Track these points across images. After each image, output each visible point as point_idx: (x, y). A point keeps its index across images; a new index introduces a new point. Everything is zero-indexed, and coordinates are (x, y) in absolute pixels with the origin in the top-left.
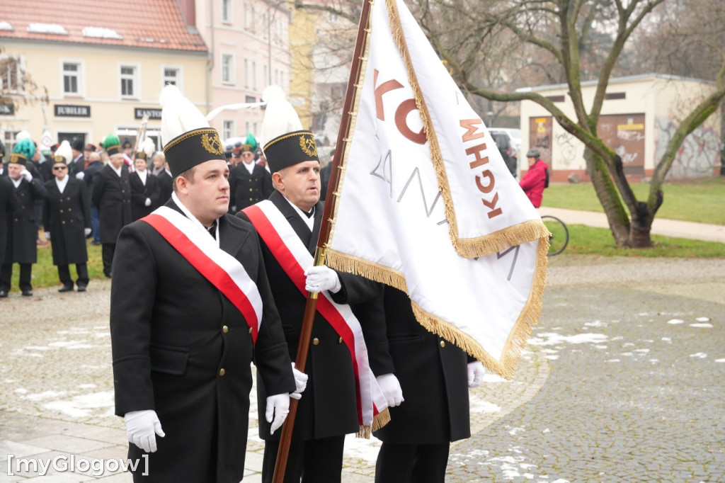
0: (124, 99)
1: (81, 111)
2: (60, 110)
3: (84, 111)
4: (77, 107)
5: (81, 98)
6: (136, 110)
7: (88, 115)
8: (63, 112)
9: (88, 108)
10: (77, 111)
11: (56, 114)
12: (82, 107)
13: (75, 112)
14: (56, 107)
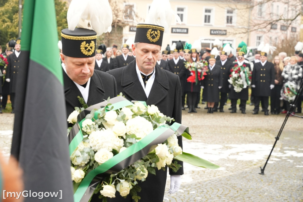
0: (205, 25)
1: (184, 31)
2: (174, 30)
3: (185, 31)
4: (182, 29)
5: (184, 24)
6: (211, 30)
7: (187, 33)
8: (175, 31)
9: (187, 29)
10: (182, 31)
11: (172, 32)
12: (184, 29)
13: (181, 31)
14: (172, 29)
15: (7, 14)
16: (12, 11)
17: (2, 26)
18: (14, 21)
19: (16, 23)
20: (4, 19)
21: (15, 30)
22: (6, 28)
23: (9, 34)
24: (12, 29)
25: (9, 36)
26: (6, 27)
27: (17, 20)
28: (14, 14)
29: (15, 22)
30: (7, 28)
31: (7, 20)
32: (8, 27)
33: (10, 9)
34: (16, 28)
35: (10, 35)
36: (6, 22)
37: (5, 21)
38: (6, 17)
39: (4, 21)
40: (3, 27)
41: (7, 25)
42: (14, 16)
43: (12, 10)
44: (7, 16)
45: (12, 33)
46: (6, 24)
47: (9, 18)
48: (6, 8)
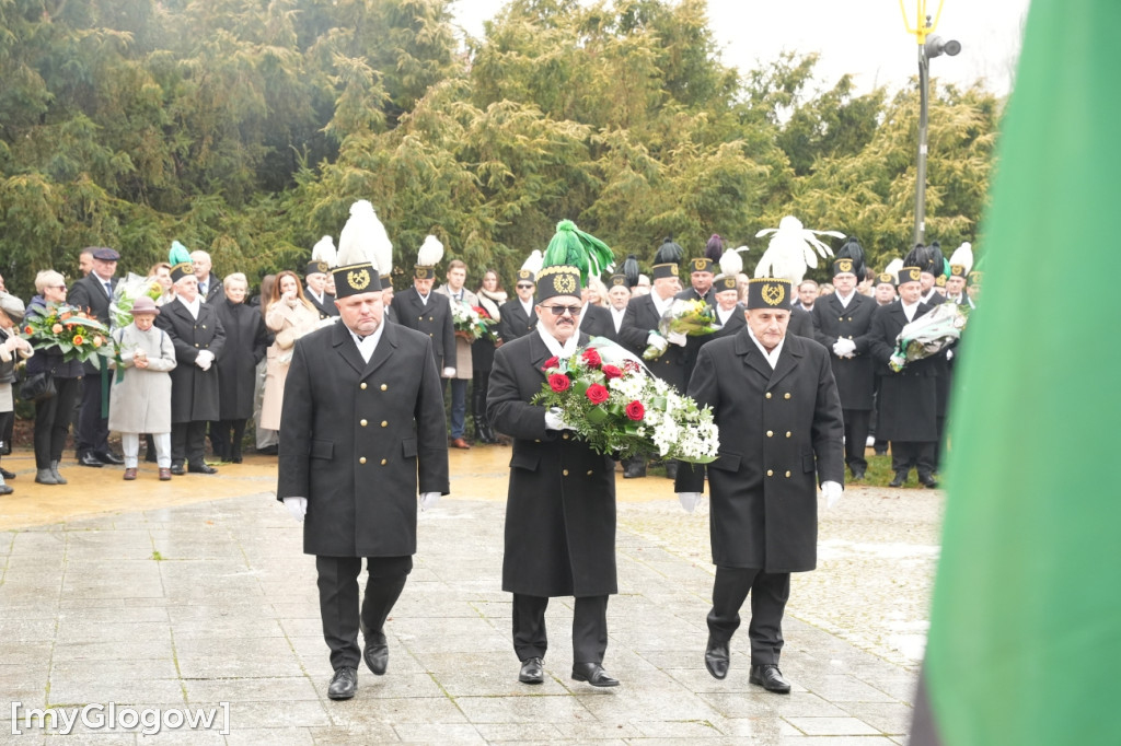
15: (869, 179)
16: (885, 167)
17: (857, 213)
18: (892, 198)
19: (898, 204)
20: (862, 194)
21: (895, 228)
22: (869, 221)
23: (878, 238)
24: (886, 223)
25: (876, 246)
26: (869, 217)
27: (903, 195)
28: (892, 178)
29: (896, 200)
30: (871, 222)
31: (870, 195)
32: (873, 219)
33: (879, 162)
34: (899, 221)
35: (882, 242)
36: (869, 203)
37: (865, 198)
38: (867, 187)
39: (861, 200)
40: (860, 217)
41: (872, 211)
42: (893, 183)
43: (886, 164)
44: (869, 183)
45: (886, 236)
46: (868, 207)
47: (875, 189)
48: (869, 160)
